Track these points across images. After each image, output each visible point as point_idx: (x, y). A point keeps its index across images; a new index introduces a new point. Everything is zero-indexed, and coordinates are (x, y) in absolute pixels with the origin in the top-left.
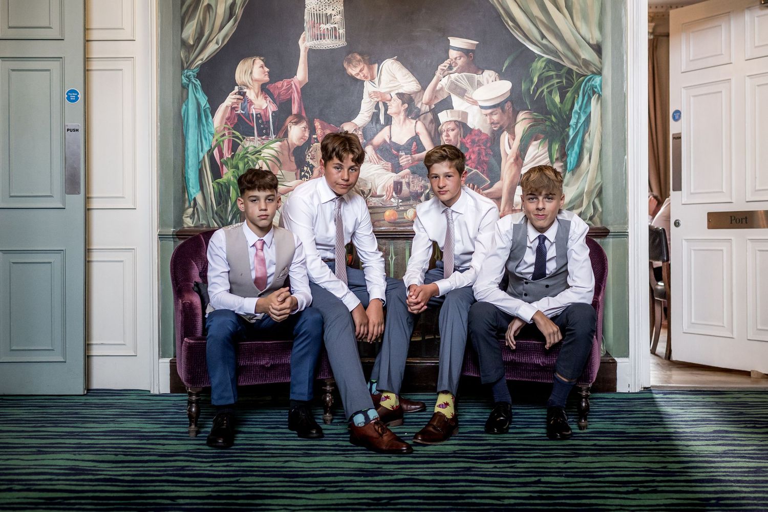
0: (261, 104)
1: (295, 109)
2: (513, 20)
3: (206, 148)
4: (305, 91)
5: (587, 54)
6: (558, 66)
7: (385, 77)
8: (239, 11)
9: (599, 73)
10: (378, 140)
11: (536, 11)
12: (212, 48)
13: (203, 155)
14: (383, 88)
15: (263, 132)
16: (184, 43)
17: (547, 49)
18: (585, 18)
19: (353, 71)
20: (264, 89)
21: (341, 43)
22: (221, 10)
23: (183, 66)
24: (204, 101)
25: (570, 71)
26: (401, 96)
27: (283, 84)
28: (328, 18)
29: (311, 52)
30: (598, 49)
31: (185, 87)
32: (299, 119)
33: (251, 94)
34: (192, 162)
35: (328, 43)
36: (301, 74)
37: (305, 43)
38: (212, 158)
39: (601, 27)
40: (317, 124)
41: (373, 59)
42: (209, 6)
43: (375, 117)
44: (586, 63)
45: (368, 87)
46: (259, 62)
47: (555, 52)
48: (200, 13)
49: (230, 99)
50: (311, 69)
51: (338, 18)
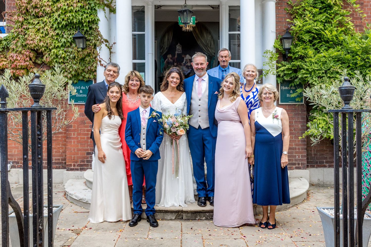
0: (171, 60)
1: (175, 61)
2: (204, 50)
3: (164, 66)
4: (177, 58)
5: (213, 54)
6: (209, 56)
7: (187, 57)
8: (168, 48)
9: (215, 57)
10: (186, 65)
11: (207, 49)
12: (164, 53)
13: (163, 67)
14: (187, 58)
15: (171, 64)
16: (161, 52)
17: (208, 53)
18: (213, 49)
19: (183, 56)
20: (171, 58)
21: (181, 52)
22: (166, 48)
23: (161, 55)
24: (163, 60)
25: (211, 56)
26: (189, 59)
27: (173, 58)
28: (180, 49)
29: (177, 54)
30: (215, 53)
31: (161, 58)
32: (176, 62)
33: (169, 59)
34: (162, 68)
35: (179, 52)
36: (176, 56)
37: (177, 52)
38: (164, 68)
39: (215, 50)
40: (178, 63)
41: (186, 55)
42: (164, 48)
43: (186, 62)
44: (213, 55)
45: (185, 58)
46: (170, 55)
47: (209, 54)
48: (163, 49)
49: (167, 60)
50: (177, 56)
51: (181, 49)
